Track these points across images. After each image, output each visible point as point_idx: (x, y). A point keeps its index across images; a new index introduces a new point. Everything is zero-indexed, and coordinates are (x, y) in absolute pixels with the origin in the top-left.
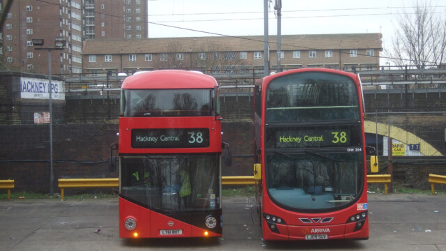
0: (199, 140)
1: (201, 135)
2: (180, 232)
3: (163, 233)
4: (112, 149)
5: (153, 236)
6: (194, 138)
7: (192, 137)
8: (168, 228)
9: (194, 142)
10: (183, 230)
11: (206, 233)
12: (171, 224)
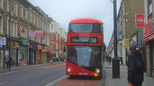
0: (95, 41)
1: (96, 39)
2: (87, 74)
3: (80, 74)
4: (65, 44)
5: (77, 74)
6: (93, 41)
7: (92, 40)
8: (82, 72)
9: (93, 42)
10: (87, 73)
11: (96, 75)
12: (83, 71)
